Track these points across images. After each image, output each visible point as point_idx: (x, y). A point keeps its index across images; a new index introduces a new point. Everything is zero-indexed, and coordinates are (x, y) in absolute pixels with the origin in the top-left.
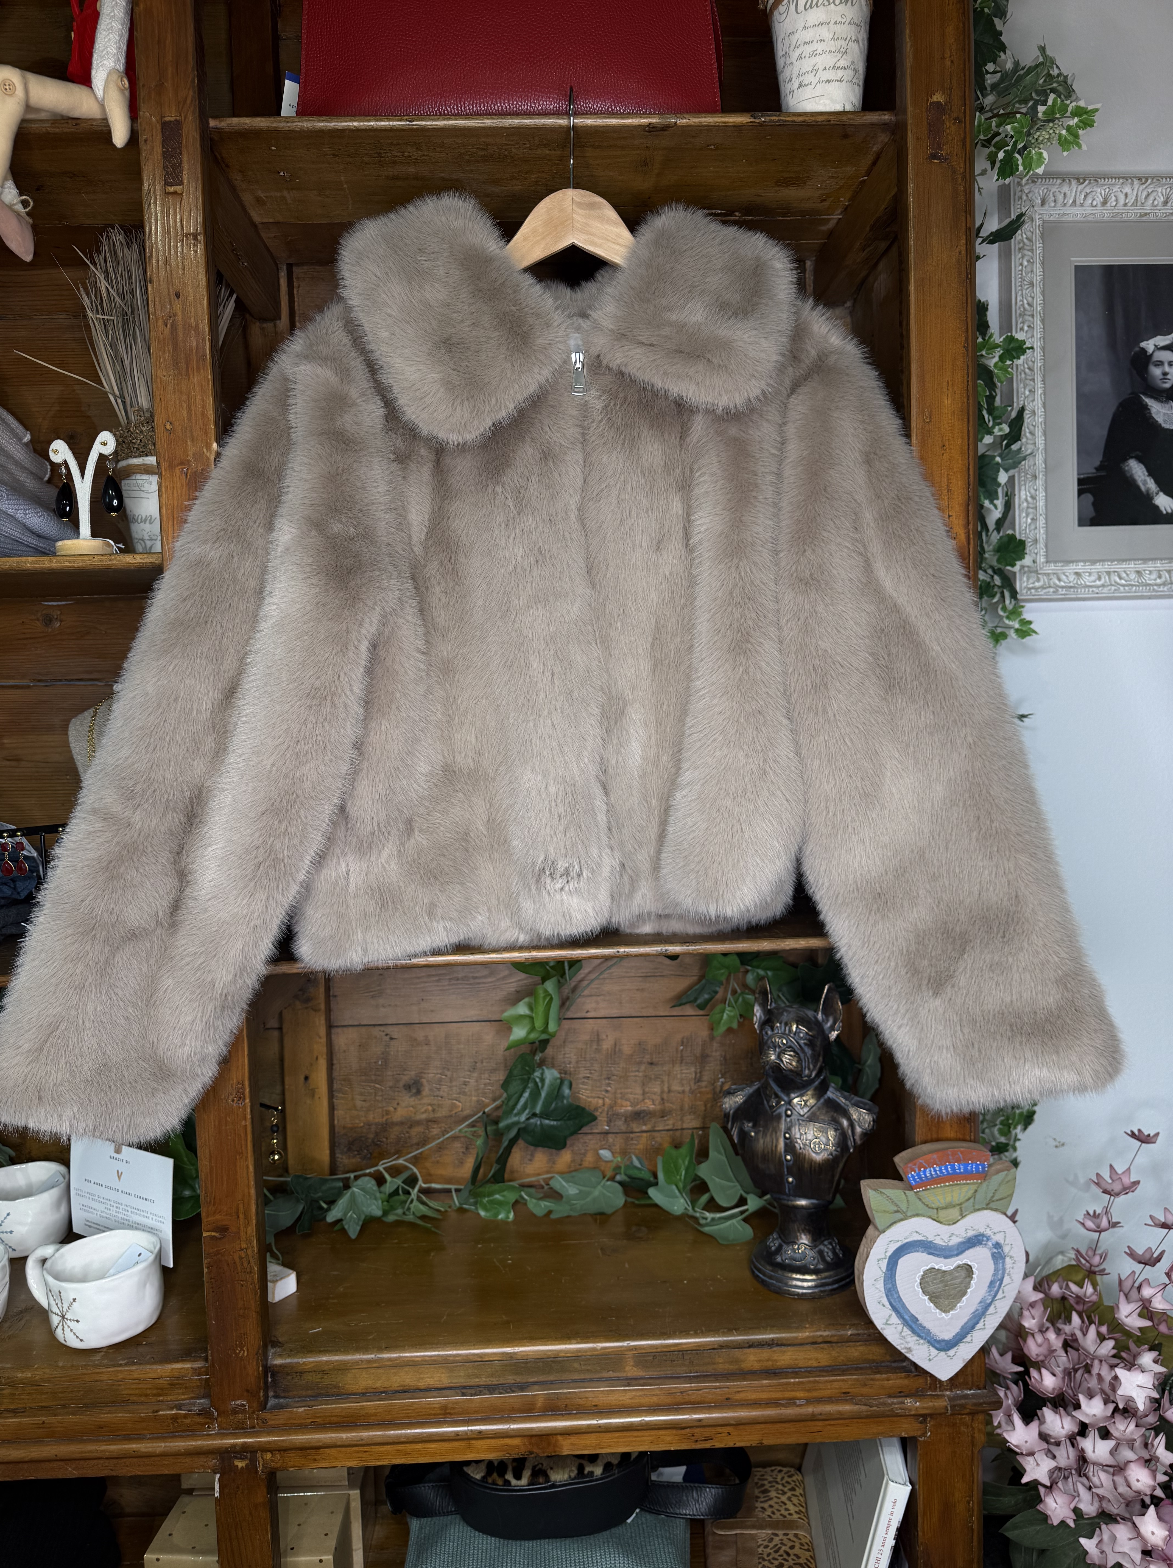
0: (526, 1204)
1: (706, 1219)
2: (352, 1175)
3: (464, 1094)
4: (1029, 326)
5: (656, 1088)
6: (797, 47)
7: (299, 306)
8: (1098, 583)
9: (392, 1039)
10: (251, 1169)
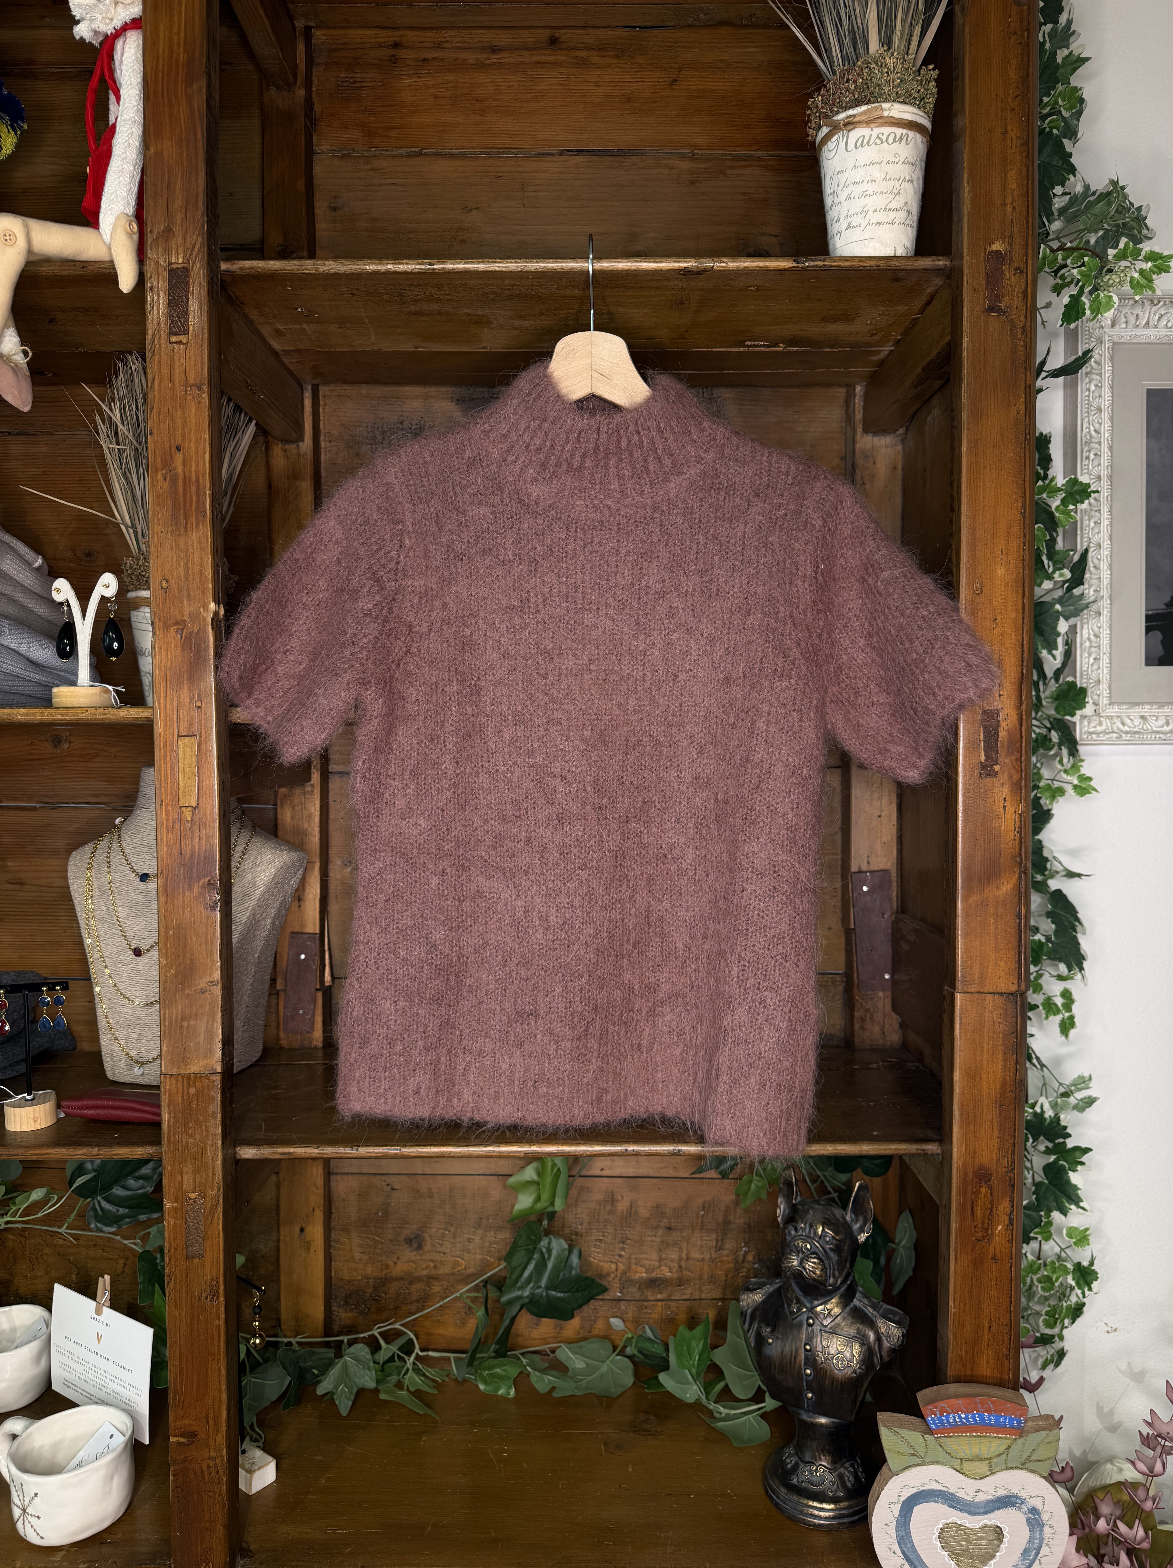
0: (528, 1375)
1: (721, 1413)
2: (345, 1338)
3: (468, 1251)
4: (1096, 455)
5: (673, 1254)
6: (846, 186)
7: (325, 425)
8: (1166, 729)
9: (393, 1189)
10: (223, 1372)
